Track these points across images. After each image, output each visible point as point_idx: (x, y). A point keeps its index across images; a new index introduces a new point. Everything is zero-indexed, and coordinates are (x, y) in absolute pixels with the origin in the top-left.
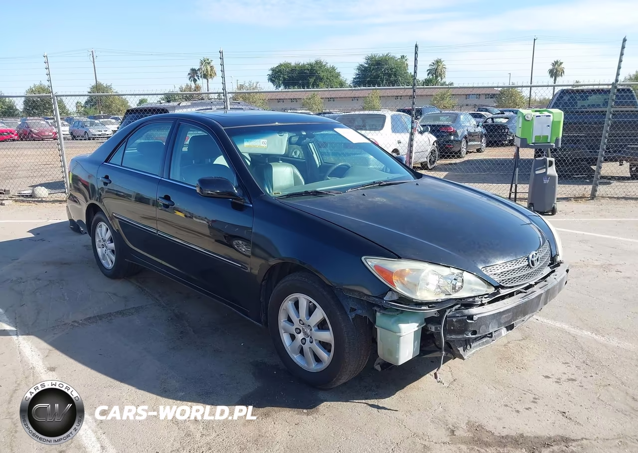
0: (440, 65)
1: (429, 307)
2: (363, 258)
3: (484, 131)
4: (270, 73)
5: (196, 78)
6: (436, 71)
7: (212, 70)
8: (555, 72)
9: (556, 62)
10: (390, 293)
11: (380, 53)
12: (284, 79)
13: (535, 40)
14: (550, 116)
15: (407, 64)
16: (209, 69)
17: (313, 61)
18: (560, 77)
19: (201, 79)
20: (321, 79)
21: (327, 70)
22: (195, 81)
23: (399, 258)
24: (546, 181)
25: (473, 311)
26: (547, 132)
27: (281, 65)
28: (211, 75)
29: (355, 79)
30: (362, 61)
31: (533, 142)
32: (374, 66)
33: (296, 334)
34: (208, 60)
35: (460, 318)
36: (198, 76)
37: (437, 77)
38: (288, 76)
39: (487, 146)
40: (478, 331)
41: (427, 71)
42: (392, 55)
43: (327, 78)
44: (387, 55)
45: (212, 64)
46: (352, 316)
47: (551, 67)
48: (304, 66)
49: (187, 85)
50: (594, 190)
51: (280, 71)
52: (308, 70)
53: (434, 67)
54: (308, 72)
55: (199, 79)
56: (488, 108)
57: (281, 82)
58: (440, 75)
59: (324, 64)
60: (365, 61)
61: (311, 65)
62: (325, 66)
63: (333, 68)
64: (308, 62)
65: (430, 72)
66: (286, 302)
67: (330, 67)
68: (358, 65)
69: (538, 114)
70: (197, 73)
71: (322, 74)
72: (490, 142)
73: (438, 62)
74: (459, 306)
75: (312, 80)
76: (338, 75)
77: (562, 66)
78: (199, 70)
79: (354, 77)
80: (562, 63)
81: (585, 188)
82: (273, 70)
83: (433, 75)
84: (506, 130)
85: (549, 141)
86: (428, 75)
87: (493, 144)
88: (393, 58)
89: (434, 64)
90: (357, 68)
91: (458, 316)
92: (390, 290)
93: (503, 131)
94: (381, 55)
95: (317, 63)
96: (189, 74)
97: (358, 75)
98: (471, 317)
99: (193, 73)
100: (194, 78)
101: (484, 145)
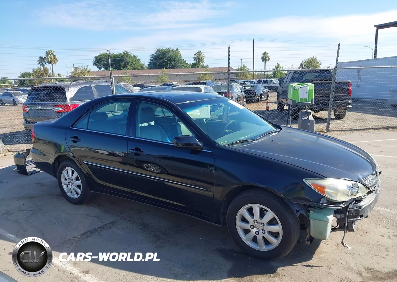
0: (200, 55)
1: (343, 204)
2: (304, 180)
3: (245, 95)
4: (94, 59)
5: (44, 63)
6: (199, 58)
7: (54, 58)
8: (265, 58)
9: (265, 53)
10: (322, 199)
11: (164, 47)
12: (104, 63)
13: (254, 40)
14: (307, 87)
15: (180, 54)
16: (53, 57)
17: (122, 52)
18: (268, 61)
19: (47, 64)
20: (128, 64)
21: (132, 57)
22: (43, 65)
23: (326, 178)
24: (308, 124)
25: (361, 204)
26: (306, 96)
27: (101, 55)
28: (54, 61)
29: (149, 63)
30: (154, 52)
31: (299, 101)
32: (161, 55)
33: (251, 229)
34: (51, 51)
35: (355, 209)
36: (45, 62)
37: (199, 62)
38: (106, 62)
39: (247, 102)
40: (363, 215)
41: (194, 58)
42: (172, 48)
43: (132, 63)
44: (169, 49)
45: (54, 54)
46: (298, 214)
47: (262, 56)
48: (116, 55)
49: (38, 68)
50: (328, 127)
51: (101, 58)
52: (119, 57)
53: (197, 56)
54: (119, 59)
55: (46, 64)
56: (235, 80)
57: (102, 65)
58: (201, 61)
59: (129, 54)
60: (155, 52)
61: (120, 54)
62: (130, 55)
63: (135, 56)
64: (119, 53)
65: (195, 59)
66: (243, 209)
67: (133, 56)
68: (151, 55)
69: (300, 86)
70: (44, 60)
71: (128, 61)
72: (248, 101)
73: (199, 53)
74: (355, 202)
75: (122, 64)
76: (139, 60)
77: (268, 55)
78: (45, 58)
79: (149, 62)
80: (268, 53)
81: (323, 126)
82: (96, 58)
83: (197, 61)
84: (255, 94)
85: (307, 101)
86: (194, 61)
87: (250, 101)
88: (172, 50)
89: (197, 54)
90: (150, 56)
91: (355, 208)
92: (323, 197)
93: (253, 94)
94: (165, 49)
95: (124, 53)
96: (38, 60)
97: (152, 60)
98: (360, 208)
99: (41, 60)
100: (43, 64)
101: (245, 103)
